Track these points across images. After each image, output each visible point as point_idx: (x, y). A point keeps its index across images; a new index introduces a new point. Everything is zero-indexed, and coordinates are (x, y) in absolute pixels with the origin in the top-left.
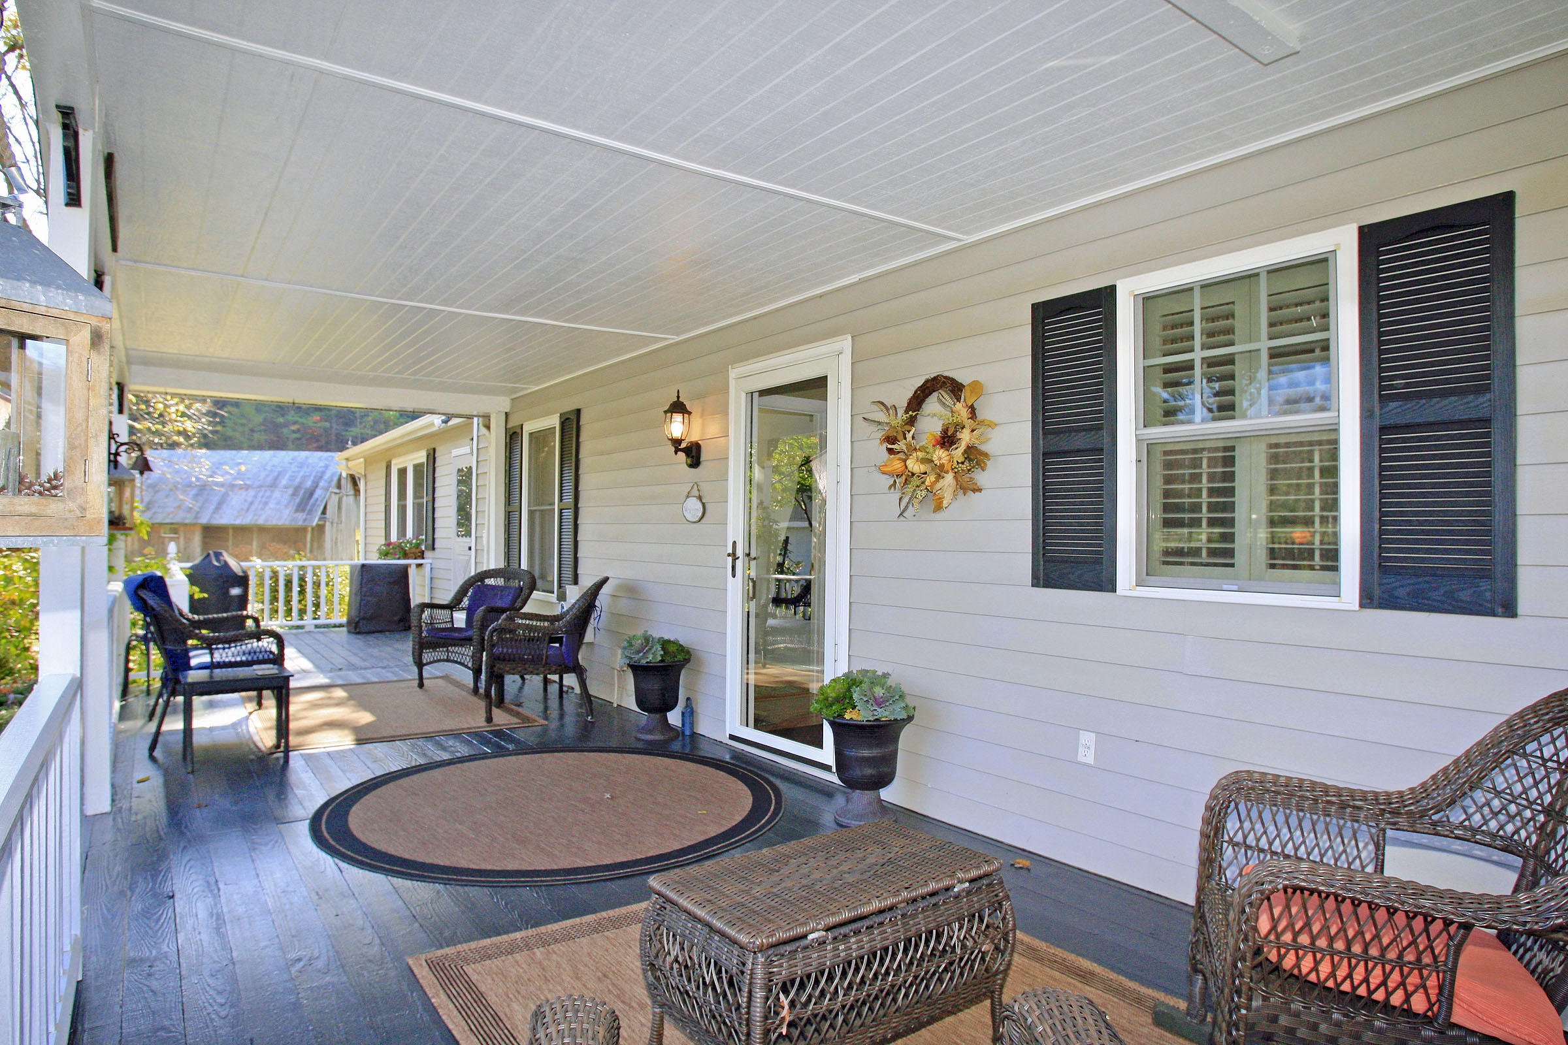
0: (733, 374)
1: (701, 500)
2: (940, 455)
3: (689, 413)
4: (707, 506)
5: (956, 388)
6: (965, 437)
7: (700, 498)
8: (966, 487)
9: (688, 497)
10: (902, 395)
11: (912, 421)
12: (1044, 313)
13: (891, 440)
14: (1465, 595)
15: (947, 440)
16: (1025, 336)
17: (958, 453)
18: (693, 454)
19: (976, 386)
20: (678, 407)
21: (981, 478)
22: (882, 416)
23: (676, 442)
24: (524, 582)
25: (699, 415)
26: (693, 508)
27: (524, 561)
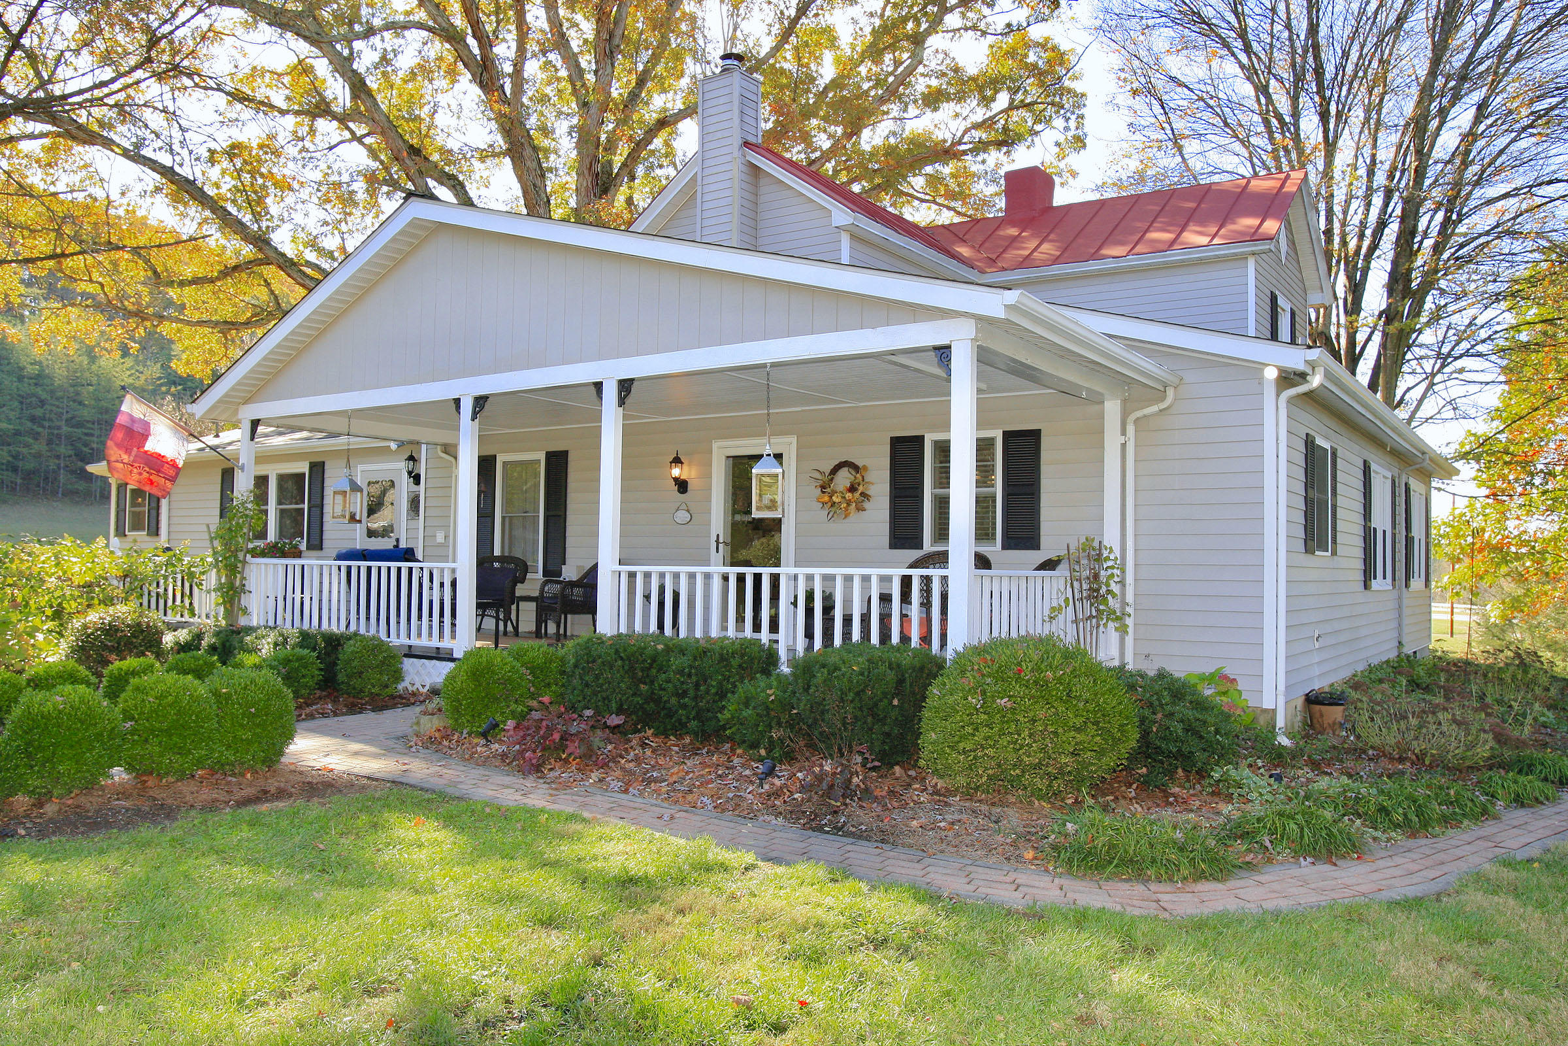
0: (715, 445)
2: (849, 495)
3: (682, 463)
4: (693, 515)
5: (855, 467)
6: (861, 489)
7: (688, 511)
8: (860, 509)
9: (677, 510)
10: (827, 468)
11: (832, 480)
12: (896, 442)
13: (823, 487)
15: (852, 489)
16: (887, 449)
17: (857, 495)
18: (682, 486)
19: (865, 468)
20: (677, 461)
21: (866, 505)
22: (818, 475)
23: (676, 480)
24: (516, 565)
25: (689, 465)
26: (682, 516)
27: (497, 552)
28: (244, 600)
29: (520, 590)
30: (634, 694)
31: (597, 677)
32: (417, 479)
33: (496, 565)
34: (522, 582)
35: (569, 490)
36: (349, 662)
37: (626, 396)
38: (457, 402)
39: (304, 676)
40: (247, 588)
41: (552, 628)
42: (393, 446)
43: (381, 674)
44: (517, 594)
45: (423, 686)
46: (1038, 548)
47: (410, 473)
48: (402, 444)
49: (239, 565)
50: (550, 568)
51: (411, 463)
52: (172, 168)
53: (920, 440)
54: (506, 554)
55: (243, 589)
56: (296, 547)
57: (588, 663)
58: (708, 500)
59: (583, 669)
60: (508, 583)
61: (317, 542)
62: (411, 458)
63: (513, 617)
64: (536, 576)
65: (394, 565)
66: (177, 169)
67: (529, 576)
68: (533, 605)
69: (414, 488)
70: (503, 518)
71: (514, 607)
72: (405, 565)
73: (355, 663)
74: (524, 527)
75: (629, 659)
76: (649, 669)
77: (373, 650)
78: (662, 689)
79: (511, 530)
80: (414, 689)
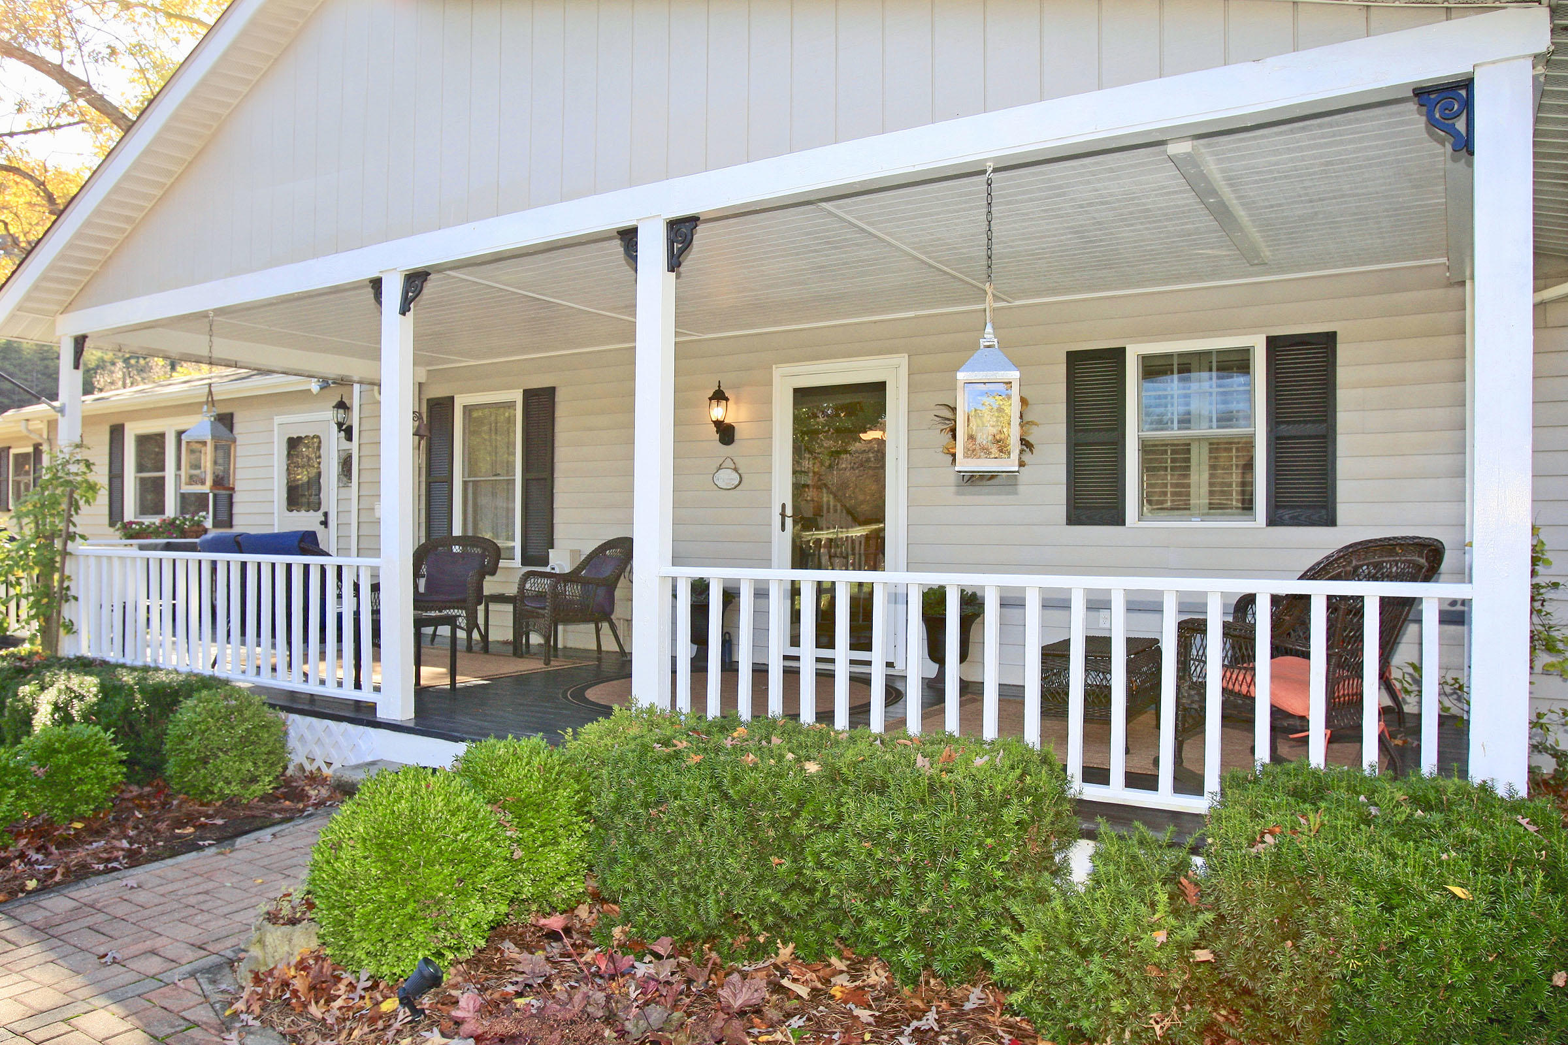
0: (778, 372)
1: (737, 471)
3: (727, 399)
4: (743, 475)
7: (736, 470)
9: (719, 468)
12: (1075, 359)
14: (1315, 517)
16: (1061, 370)
18: (726, 433)
20: (719, 396)
22: (945, 413)
23: (718, 424)
24: (484, 549)
25: (737, 402)
26: (727, 478)
27: (457, 531)
28: (68, 611)
29: (490, 586)
30: (758, 881)
31: (670, 842)
32: (349, 433)
33: (456, 549)
34: (493, 572)
35: (557, 444)
36: (182, 739)
37: (682, 251)
38: (377, 284)
39: (81, 780)
40: (73, 592)
41: (535, 639)
42: (314, 387)
43: (242, 761)
44: (486, 592)
45: (329, 764)
46: (1331, 522)
47: (340, 425)
48: (325, 384)
49: (58, 559)
50: (532, 552)
51: (341, 411)
52: (61, 66)
53: (1118, 354)
54: (470, 533)
55: (65, 595)
56: (199, 524)
57: (646, 805)
58: (768, 453)
59: (636, 818)
60: (471, 577)
61: (225, 517)
62: (342, 405)
63: (481, 621)
64: (512, 568)
65: (281, 560)
66: (66, 67)
67: (502, 563)
68: (510, 608)
69: (345, 445)
70: (465, 483)
71: (481, 608)
72: (298, 560)
73: (193, 743)
74: (494, 494)
75: (745, 801)
76: (789, 821)
77: (227, 717)
78: (820, 865)
79: (475, 499)
80: (314, 768)
